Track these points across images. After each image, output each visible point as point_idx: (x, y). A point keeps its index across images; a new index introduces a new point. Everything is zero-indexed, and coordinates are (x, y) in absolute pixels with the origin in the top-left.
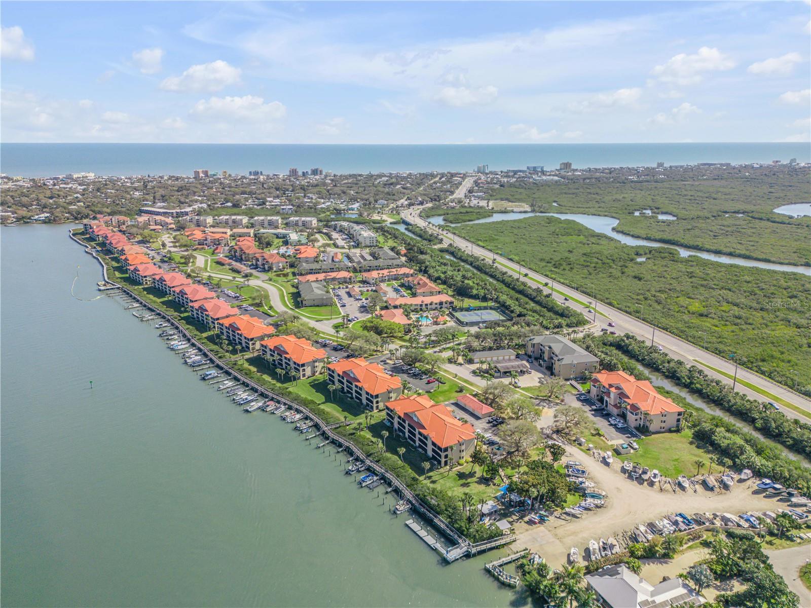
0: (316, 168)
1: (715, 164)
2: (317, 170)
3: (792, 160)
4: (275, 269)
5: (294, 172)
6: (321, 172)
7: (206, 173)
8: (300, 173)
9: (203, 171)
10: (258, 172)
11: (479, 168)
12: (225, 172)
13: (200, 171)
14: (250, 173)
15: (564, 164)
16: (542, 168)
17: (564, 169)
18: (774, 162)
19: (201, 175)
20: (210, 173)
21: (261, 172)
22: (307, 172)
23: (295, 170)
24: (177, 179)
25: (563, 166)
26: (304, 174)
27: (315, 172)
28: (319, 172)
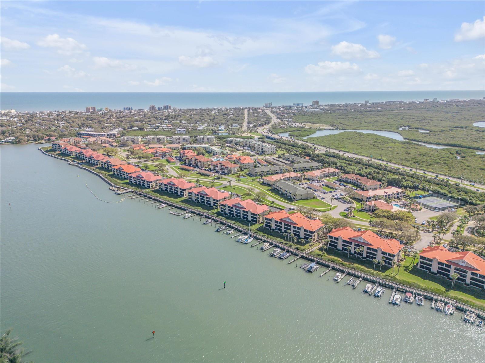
0: (167, 105)
1: (395, 102)
2: (167, 106)
3: (434, 99)
4: (232, 172)
5: (153, 108)
6: (170, 107)
7: (94, 109)
8: (157, 108)
9: (92, 108)
10: (129, 108)
11: (266, 104)
12: (107, 108)
13: (90, 107)
14: (124, 108)
15: (315, 102)
16: (302, 104)
17: (314, 105)
18: (425, 100)
19: (91, 110)
20: (96, 109)
21: (132, 108)
22: (161, 108)
23: (154, 106)
24: (77, 113)
25: (314, 103)
26: (159, 109)
27: (166, 107)
28: (169, 108)
